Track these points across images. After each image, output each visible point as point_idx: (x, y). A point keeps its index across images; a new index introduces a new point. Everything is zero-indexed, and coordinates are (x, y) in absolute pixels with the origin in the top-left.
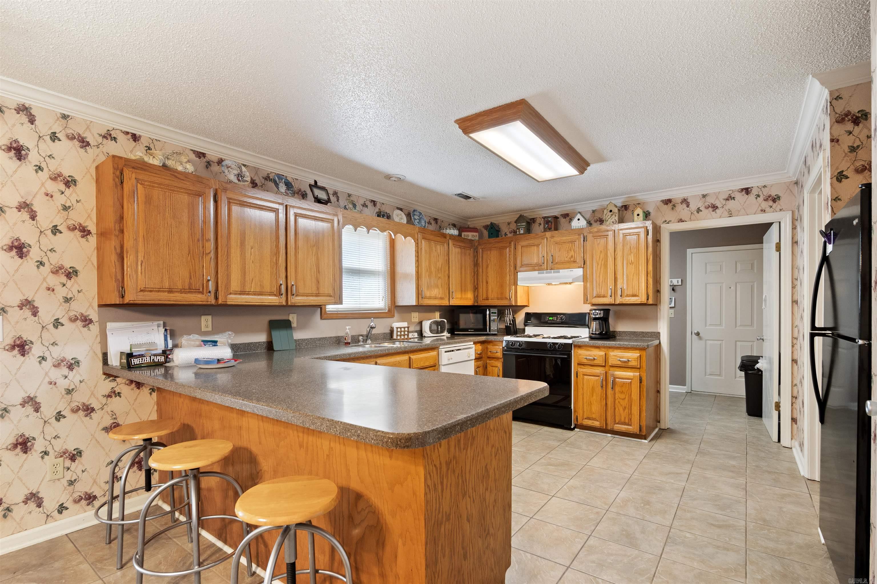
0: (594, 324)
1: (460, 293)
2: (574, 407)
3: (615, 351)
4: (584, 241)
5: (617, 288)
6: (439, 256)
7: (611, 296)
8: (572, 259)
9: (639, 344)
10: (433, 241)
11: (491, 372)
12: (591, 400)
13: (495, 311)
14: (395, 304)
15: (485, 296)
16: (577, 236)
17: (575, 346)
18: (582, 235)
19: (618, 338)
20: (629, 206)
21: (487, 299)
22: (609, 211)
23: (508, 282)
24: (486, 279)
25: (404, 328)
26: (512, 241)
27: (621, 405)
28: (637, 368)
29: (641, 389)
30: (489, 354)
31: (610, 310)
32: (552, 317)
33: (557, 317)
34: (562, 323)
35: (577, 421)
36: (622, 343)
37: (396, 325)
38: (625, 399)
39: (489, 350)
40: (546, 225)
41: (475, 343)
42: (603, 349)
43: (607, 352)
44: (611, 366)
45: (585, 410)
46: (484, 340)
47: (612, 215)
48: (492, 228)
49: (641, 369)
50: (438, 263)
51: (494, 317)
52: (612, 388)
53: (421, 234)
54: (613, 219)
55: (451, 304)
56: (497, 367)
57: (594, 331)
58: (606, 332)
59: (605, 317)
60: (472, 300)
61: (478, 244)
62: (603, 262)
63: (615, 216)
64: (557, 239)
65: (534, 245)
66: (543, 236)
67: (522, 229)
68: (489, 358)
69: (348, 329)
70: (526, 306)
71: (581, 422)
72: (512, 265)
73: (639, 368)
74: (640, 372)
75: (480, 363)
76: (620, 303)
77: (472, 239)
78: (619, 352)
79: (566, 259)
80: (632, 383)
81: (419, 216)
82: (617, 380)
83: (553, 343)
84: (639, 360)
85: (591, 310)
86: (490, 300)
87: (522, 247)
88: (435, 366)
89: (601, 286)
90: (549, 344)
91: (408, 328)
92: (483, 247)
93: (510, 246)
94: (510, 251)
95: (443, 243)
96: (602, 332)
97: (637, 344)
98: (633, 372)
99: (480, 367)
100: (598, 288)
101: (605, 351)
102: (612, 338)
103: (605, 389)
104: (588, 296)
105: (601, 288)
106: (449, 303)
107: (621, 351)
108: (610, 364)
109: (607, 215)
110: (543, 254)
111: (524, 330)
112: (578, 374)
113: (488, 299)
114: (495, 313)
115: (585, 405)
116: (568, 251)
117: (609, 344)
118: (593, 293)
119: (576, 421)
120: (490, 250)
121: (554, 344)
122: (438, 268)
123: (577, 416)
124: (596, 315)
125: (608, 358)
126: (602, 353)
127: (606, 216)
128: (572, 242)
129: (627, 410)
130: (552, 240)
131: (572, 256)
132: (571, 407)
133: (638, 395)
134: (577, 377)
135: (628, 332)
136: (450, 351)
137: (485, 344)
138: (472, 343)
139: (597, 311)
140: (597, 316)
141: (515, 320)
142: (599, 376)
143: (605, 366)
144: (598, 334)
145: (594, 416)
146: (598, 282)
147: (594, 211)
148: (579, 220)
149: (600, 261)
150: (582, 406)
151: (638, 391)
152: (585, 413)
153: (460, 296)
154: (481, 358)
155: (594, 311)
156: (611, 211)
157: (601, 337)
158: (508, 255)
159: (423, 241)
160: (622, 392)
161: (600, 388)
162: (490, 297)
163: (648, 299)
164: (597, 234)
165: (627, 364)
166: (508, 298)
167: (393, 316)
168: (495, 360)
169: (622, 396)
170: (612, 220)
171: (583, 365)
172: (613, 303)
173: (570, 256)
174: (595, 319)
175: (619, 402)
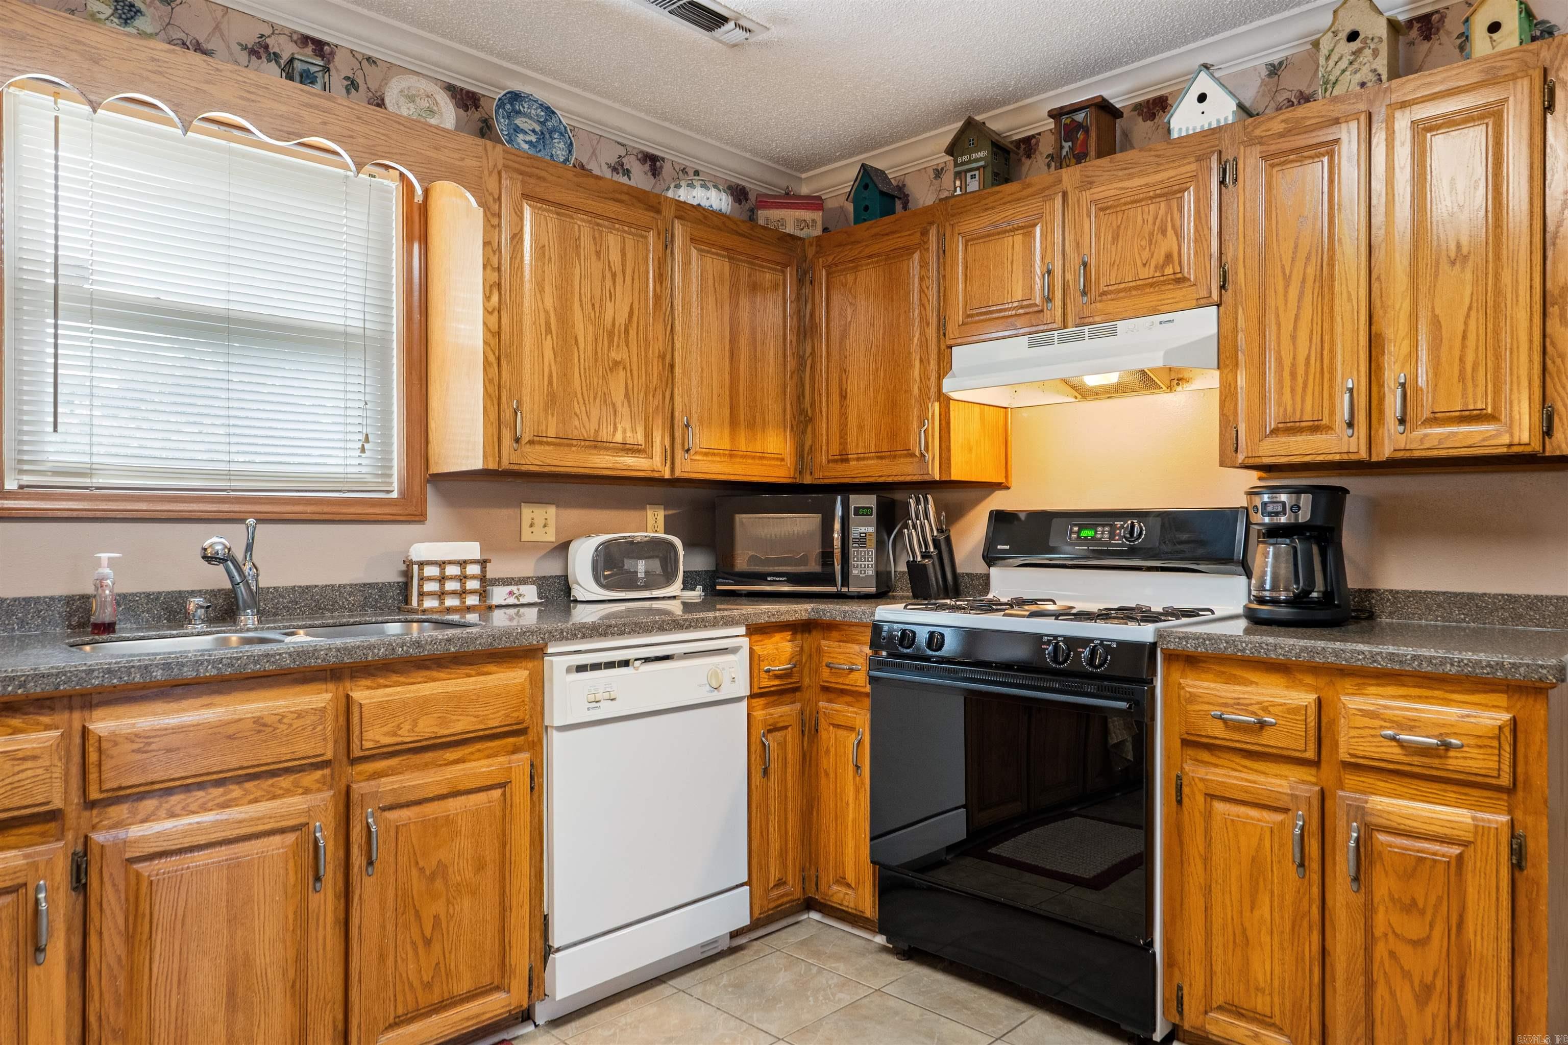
0: (1266, 555)
1: (727, 431)
2: (1168, 943)
3: (1372, 690)
4: (1222, 182)
5: (1381, 386)
6: (614, 275)
7: (1350, 425)
8: (1169, 270)
9: (1508, 660)
10: (586, 213)
11: (832, 750)
12: (1247, 925)
13: (870, 501)
14: (427, 468)
15: (835, 449)
16: (1193, 167)
17: (1171, 657)
18: (1215, 157)
19: (1385, 620)
20: (1443, 18)
21: (844, 459)
22: (1343, 35)
23: (916, 391)
24: (841, 380)
25: (463, 564)
26: (931, 223)
27: (1407, 975)
28: (1499, 789)
29: (1522, 903)
30: (825, 673)
31: (1345, 491)
32: (1093, 527)
33: (1113, 527)
34: (1132, 552)
35: (1181, 1012)
36: (1409, 651)
37: (421, 551)
38: (1421, 943)
39: (826, 660)
40: (1067, 145)
41: (756, 630)
42: (1309, 680)
43: (1328, 694)
44: (1346, 765)
45: (1218, 968)
46: (805, 616)
47: (1357, 53)
48: (866, 187)
49: (1520, 794)
50: (609, 305)
51: (863, 529)
52: (1356, 879)
53: (515, 176)
54: (1365, 70)
55: (678, 474)
56: (852, 729)
57: (1268, 587)
58: (1328, 596)
59: (1319, 522)
60: (790, 461)
61: (817, 252)
62: (1311, 271)
63: (1376, 53)
64: (1105, 190)
65: (1014, 230)
66: (1048, 188)
67: (973, 177)
68: (826, 689)
69: (105, 562)
70: (998, 486)
71: (1198, 1023)
72: (934, 321)
73: (1511, 790)
74: (1510, 812)
75: (785, 711)
76: (1399, 455)
77: (799, 233)
78: (1394, 697)
79: (1144, 273)
80: (1469, 865)
81: (543, 123)
82: (1382, 837)
83: (1068, 640)
84: (1507, 748)
85: (1252, 493)
86: (853, 463)
87: (967, 241)
88: (523, 732)
89: (1300, 380)
90: (1049, 642)
91: (483, 563)
92: (830, 259)
93: (922, 245)
94: (924, 264)
95: (638, 227)
96: (1306, 593)
97: (1495, 658)
98: (1470, 807)
99: (785, 728)
100: (1287, 390)
101: (1316, 689)
102: (1357, 619)
103: (1316, 877)
104: (1242, 428)
105: (1299, 390)
106: (672, 470)
107: (1402, 691)
108: (1343, 755)
109: (1335, 57)
110: (1047, 260)
111: (985, 582)
112: (1186, 790)
113: (847, 461)
114: (866, 511)
115: (1218, 941)
116: (1151, 234)
117: (1336, 653)
118: (1263, 412)
119: (1174, 1011)
120: (856, 269)
121: (1074, 643)
122: (609, 325)
123: (1180, 988)
124: (1277, 514)
125: (1333, 722)
126: (1304, 698)
127: (1331, 63)
128: (1172, 193)
129: (1436, 1006)
130: (1086, 196)
131: (1169, 257)
132: (1151, 944)
133: (1505, 934)
134: (1180, 802)
135: (1438, 594)
136: (610, 665)
137: (814, 633)
138: (742, 630)
139: (1283, 497)
140: (1283, 519)
141: (948, 540)
142: (1285, 810)
143: (1316, 764)
144: (1288, 603)
145: (1261, 1004)
146: (1287, 363)
147: (1274, 70)
148: (1202, 98)
149: (1300, 264)
150: (1201, 944)
151: (1505, 914)
152: (1218, 981)
153: (726, 444)
154: (796, 689)
155: (1266, 498)
156: (1353, 36)
157: (1306, 615)
158: (917, 280)
159: (527, 212)
160: (1410, 907)
161: (1292, 871)
162: (852, 449)
163: (1548, 432)
164: (1286, 145)
165: (1436, 762)
166: (917, 454)
167: (419, 517)
168: (849, 699)
169: (1413, 928)
170: (1358, 78)
171: (1210, 748)
172: (1363, 455)
173: (1159, 257)
174: (1274, 533)
175: (1392, 954)
